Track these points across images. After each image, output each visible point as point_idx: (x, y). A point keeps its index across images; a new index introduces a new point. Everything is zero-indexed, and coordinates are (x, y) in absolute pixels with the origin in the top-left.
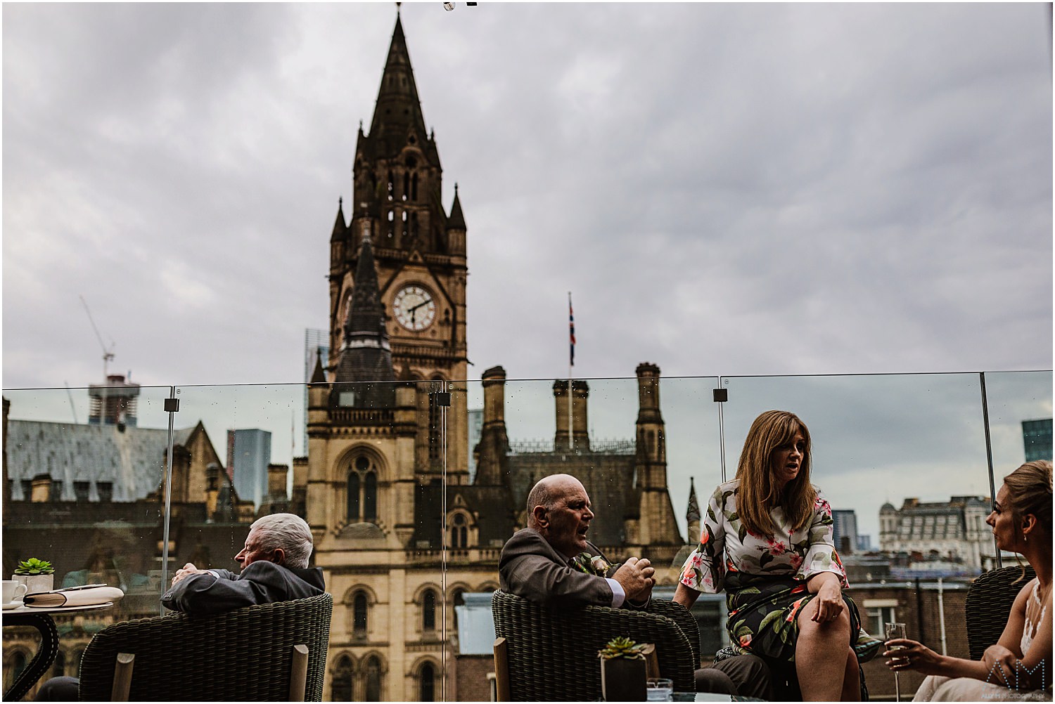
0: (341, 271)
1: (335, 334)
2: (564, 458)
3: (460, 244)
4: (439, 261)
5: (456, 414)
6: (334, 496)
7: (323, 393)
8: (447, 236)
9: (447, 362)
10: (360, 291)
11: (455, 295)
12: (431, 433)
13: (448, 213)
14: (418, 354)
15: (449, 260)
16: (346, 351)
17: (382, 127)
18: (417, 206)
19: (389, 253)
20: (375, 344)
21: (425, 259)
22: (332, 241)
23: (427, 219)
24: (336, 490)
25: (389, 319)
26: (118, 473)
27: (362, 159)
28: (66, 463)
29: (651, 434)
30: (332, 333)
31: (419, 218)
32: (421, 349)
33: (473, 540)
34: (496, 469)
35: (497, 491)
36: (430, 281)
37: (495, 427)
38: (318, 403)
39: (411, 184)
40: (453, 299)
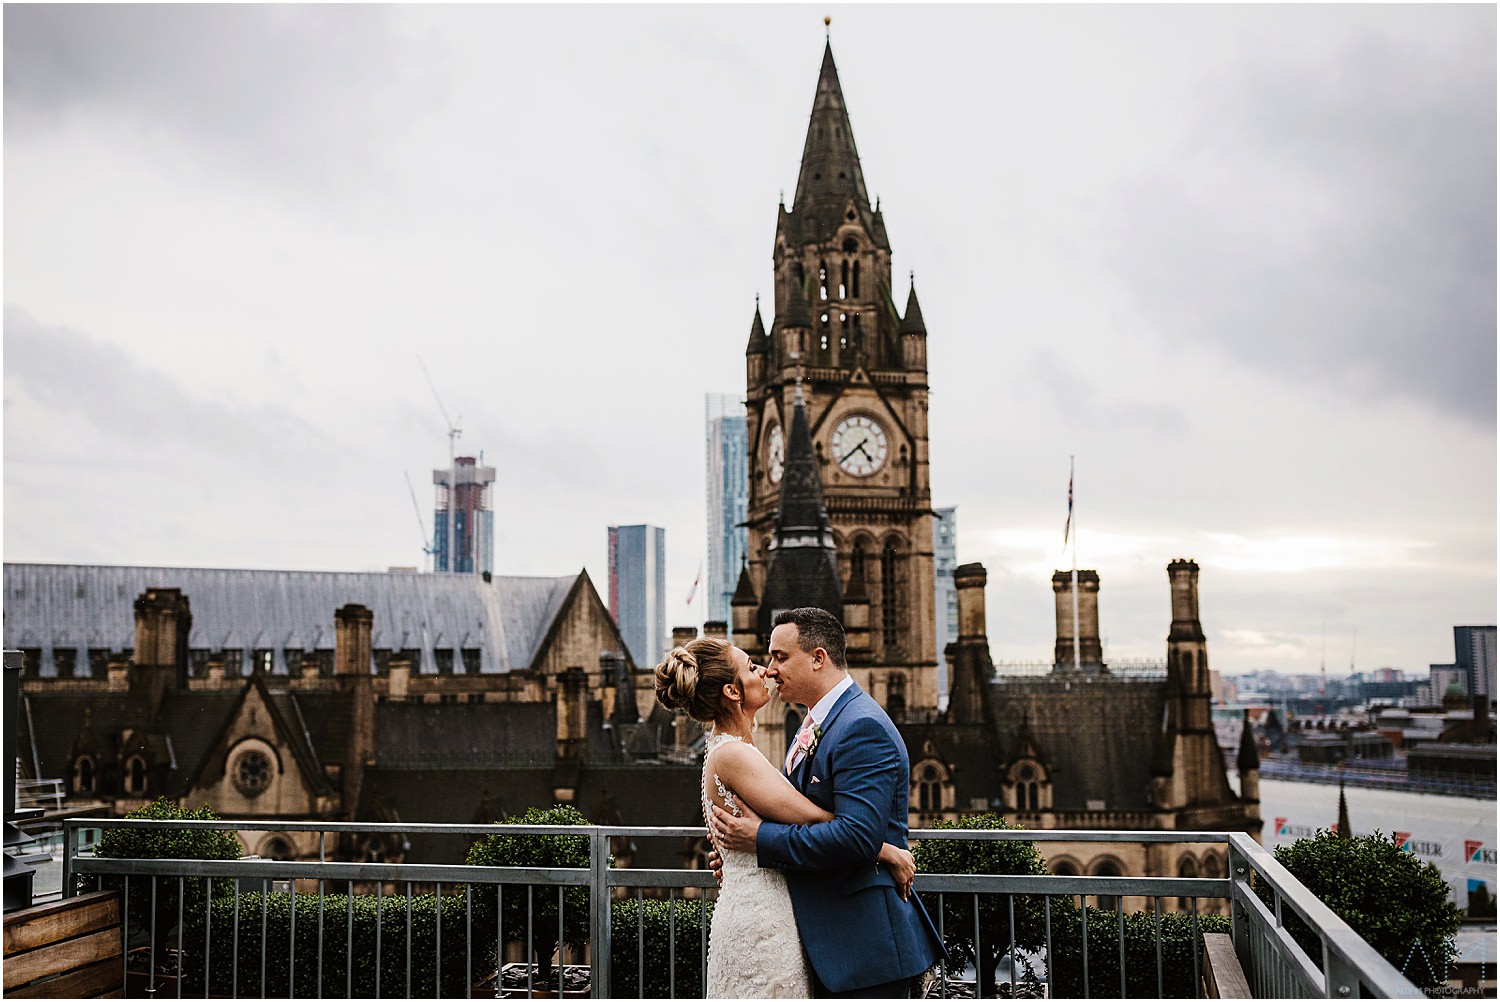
0: (761, 395)
1: (756, 479)
2: (1068, 686)
3: (919, 354)
4: (892, 380)
5: (919, 587)
6: (768, 743)
7: (750, 612)
8: (900, 343)
9: (906, 517)
10: (793, 472)
11: (914, 426)
12: (885, 612)
13: (902, 315)
14: (867, 507)
15: (905, 378)
16: (777, 551)
17: (810, 200)
18: (860, 305)
19: (825, 374)
20: (814, 542)
21: (872, 379)
22: (748, 354)
23: (873, 324)
24: (771, 734)
25: (825, 462)
26: (485, 636)
27: (784, 244)
28: (424, 625)
29: (1188, 656)
30: (751, 477)
31: (862, 323)
32: (870, 501)
33: (948, 801)
34: (976, 701)
35: (978, 732)
36: (879, 408)
37: (973, 644)
38: (744, 625)
39: (851, 275)
40: (910, 432)
